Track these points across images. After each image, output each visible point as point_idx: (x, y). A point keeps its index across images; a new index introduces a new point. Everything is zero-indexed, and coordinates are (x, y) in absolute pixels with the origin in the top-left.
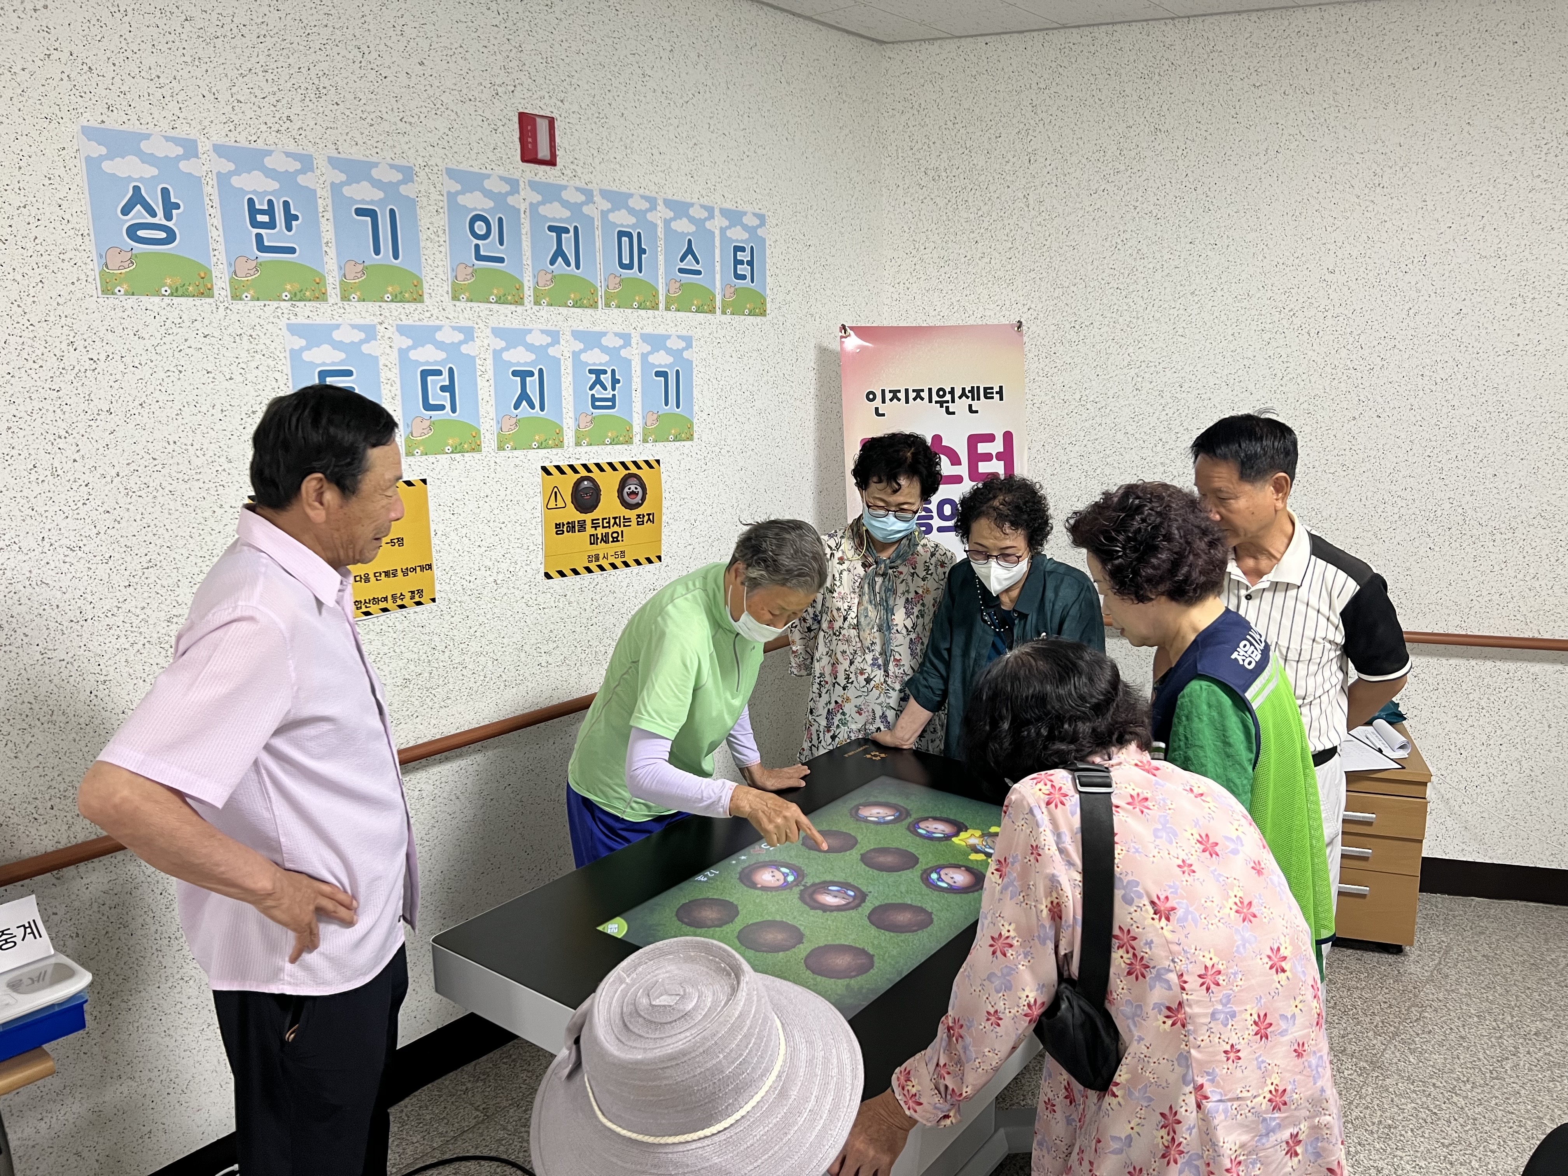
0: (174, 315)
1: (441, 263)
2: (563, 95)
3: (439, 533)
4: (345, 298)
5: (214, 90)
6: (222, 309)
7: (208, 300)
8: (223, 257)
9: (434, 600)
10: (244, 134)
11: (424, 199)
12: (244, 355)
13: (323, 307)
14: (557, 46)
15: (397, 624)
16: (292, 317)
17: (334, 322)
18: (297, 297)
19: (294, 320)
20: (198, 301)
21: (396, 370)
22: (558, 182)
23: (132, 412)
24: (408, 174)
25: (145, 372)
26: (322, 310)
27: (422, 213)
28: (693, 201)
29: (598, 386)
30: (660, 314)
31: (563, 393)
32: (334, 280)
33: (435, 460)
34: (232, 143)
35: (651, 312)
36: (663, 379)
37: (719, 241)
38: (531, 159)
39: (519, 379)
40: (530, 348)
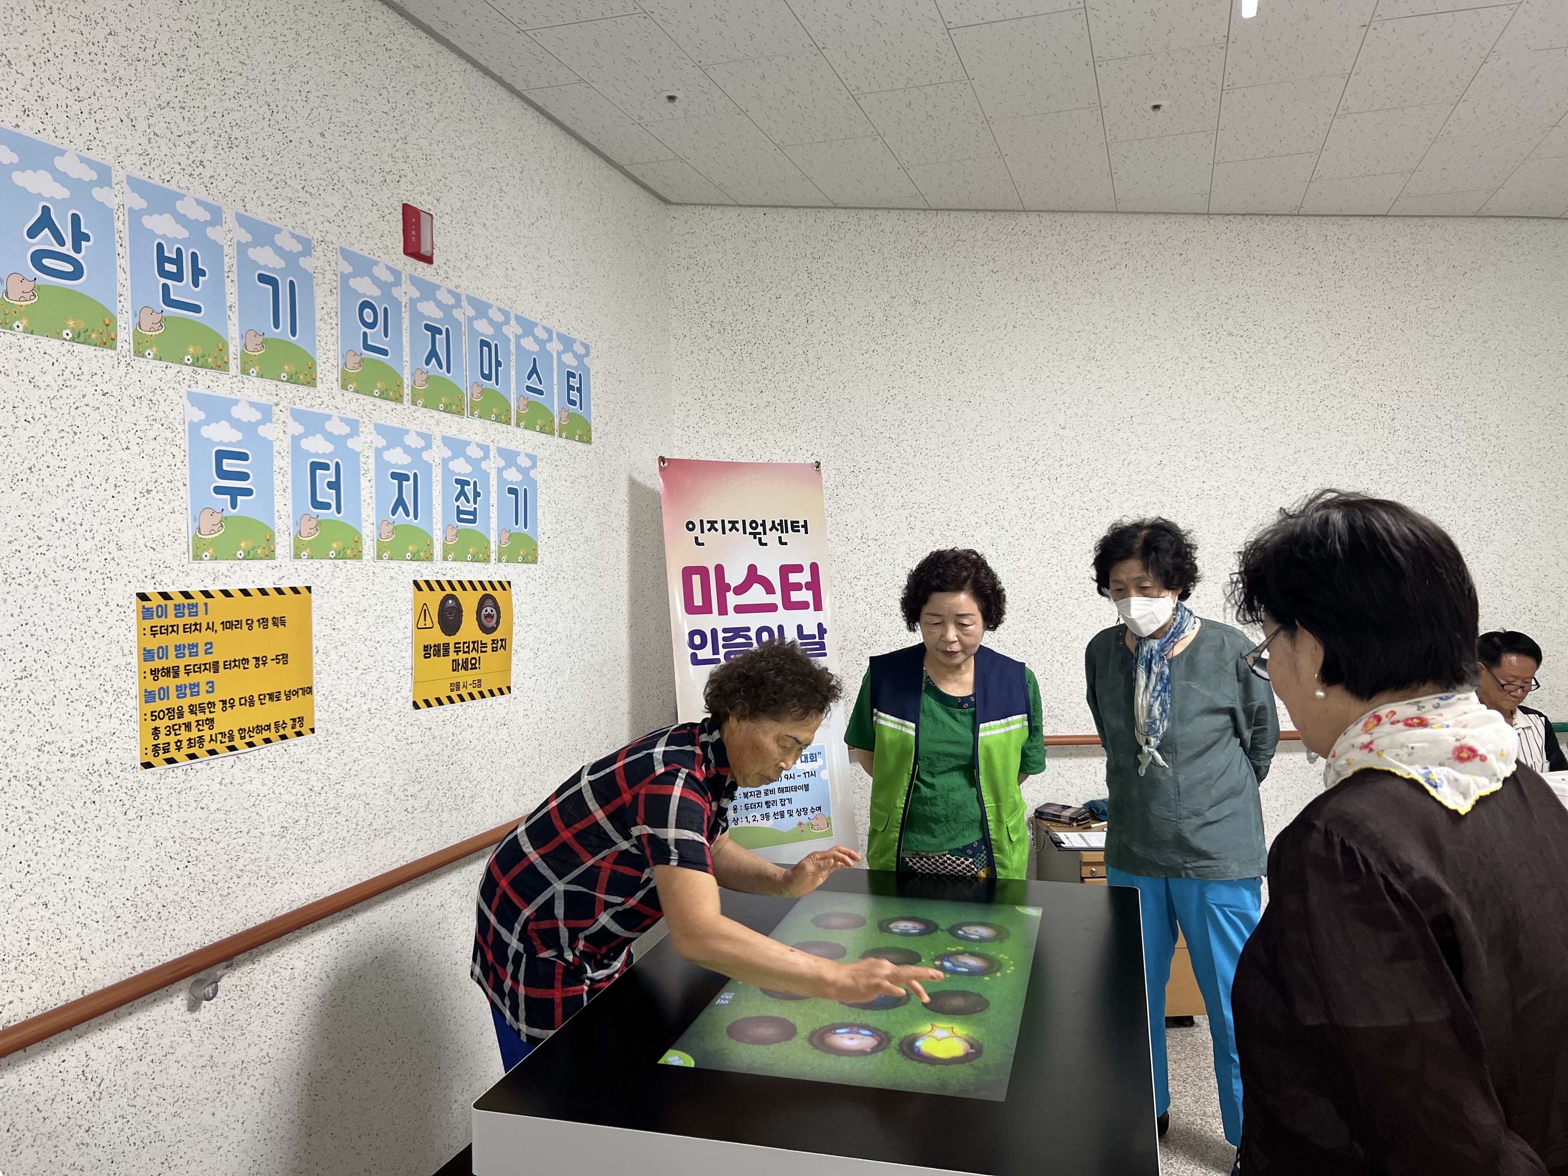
0: (73, 365)
1: (332, 347)
2: (439, 195)
3: (321, 651)
4: (245, 371)
5: (132, 116)
6: (123, 365)
7: (110, 352)
8: (128, 306)
9: (313, 730)
10: (158, 171)
11: (320, 276)
12: (142, 424)
13: (224, 378)
14: (434, 145)
15: (277, 759)
16: (193, 385)
17: (232, 396)
18: (199, 362)
19: (194, 389)
20: (100, 352)
21: (288, 459)
22: (434, 281)
23: (20, 477)
24: (307, 247)
25: (37, 429)
26: (223, 382)
27: (317, 290)
28: (537, 321)
29: (462, 497)
30: (512, 430)
31: (434, 502)
32: (235, 348)
33: (319, 565)
34: (146, 179)
35: (506, 426)
36: (514, 496)
37: (556, 364)
38: (412, 252)
39: (397, 482)
40: (407, 450)
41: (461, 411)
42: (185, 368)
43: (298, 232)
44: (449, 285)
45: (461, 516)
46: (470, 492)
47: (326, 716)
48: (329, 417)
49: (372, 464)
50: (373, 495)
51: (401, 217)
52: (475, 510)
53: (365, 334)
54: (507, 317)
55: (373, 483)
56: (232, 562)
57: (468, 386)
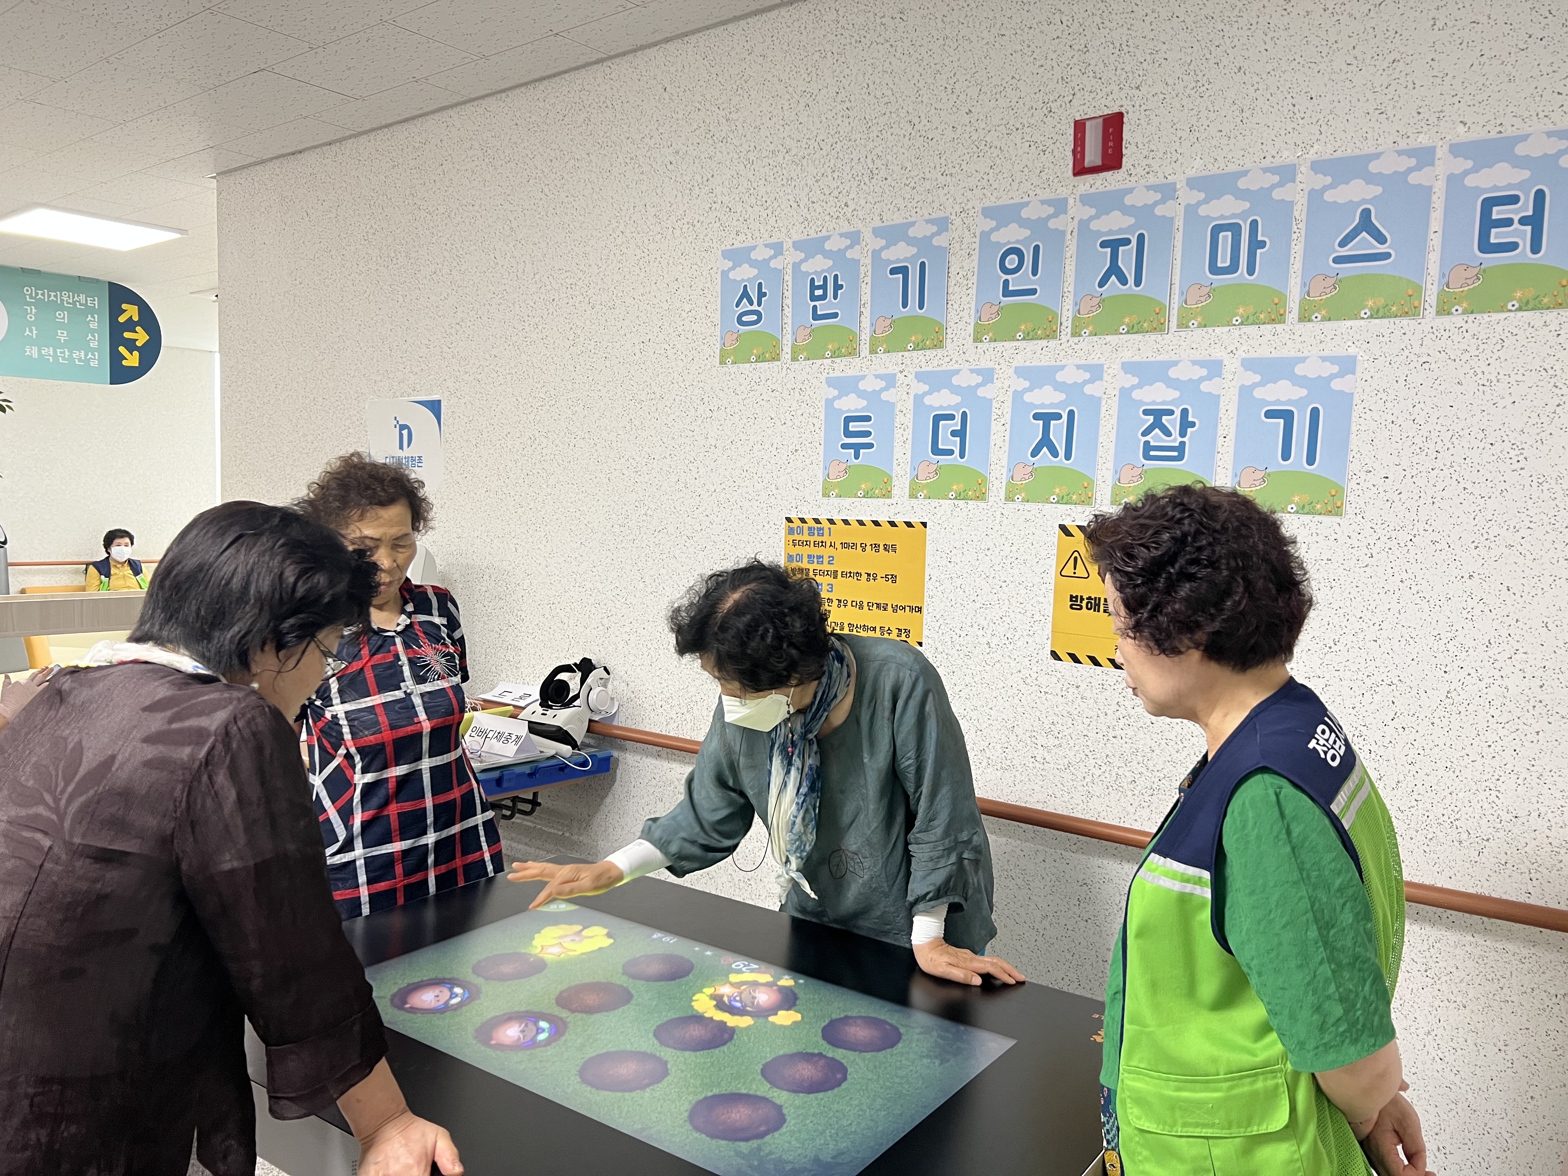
0: (756, 376)
4: (873, 351)
6: (784, 369)
10: (814, 227)
11: (957, 245)
16: (831, 372)
17: (862, 373)
18: (836, 354)
19: (832, 375)
20: (771, 365)
21: (910, 416)
22: (1122, 187)
26: (854, 364)
27: (953, 259)
28: (1380, 149)
29: (1157, 430)
30: (1287, 328)
31: (1101, 440)
32: (866, 336)
33: (937, 505)
34: (806, 237)
35: (1269, 327)
36: (1282, 421)
37: (1443, 198)
38: (1080, 170)
39: (1041, 422)
40: (1059, 387)
41: (1159, 327)
42: (826, 361)
43: (934, 216)
44: (1152, 180)
45: (1152, 453)
46: (1172, 422)
47: (936, 636)
48: (957, 372)
49: (1008, 407)
50: (1007, 438)
51: (1072, 138)
52: (1183, 444)
53: (1006, 282)
54: (1287, 173)
55: (1008, 426)
56: (854, 500)
57: (1177, 292)
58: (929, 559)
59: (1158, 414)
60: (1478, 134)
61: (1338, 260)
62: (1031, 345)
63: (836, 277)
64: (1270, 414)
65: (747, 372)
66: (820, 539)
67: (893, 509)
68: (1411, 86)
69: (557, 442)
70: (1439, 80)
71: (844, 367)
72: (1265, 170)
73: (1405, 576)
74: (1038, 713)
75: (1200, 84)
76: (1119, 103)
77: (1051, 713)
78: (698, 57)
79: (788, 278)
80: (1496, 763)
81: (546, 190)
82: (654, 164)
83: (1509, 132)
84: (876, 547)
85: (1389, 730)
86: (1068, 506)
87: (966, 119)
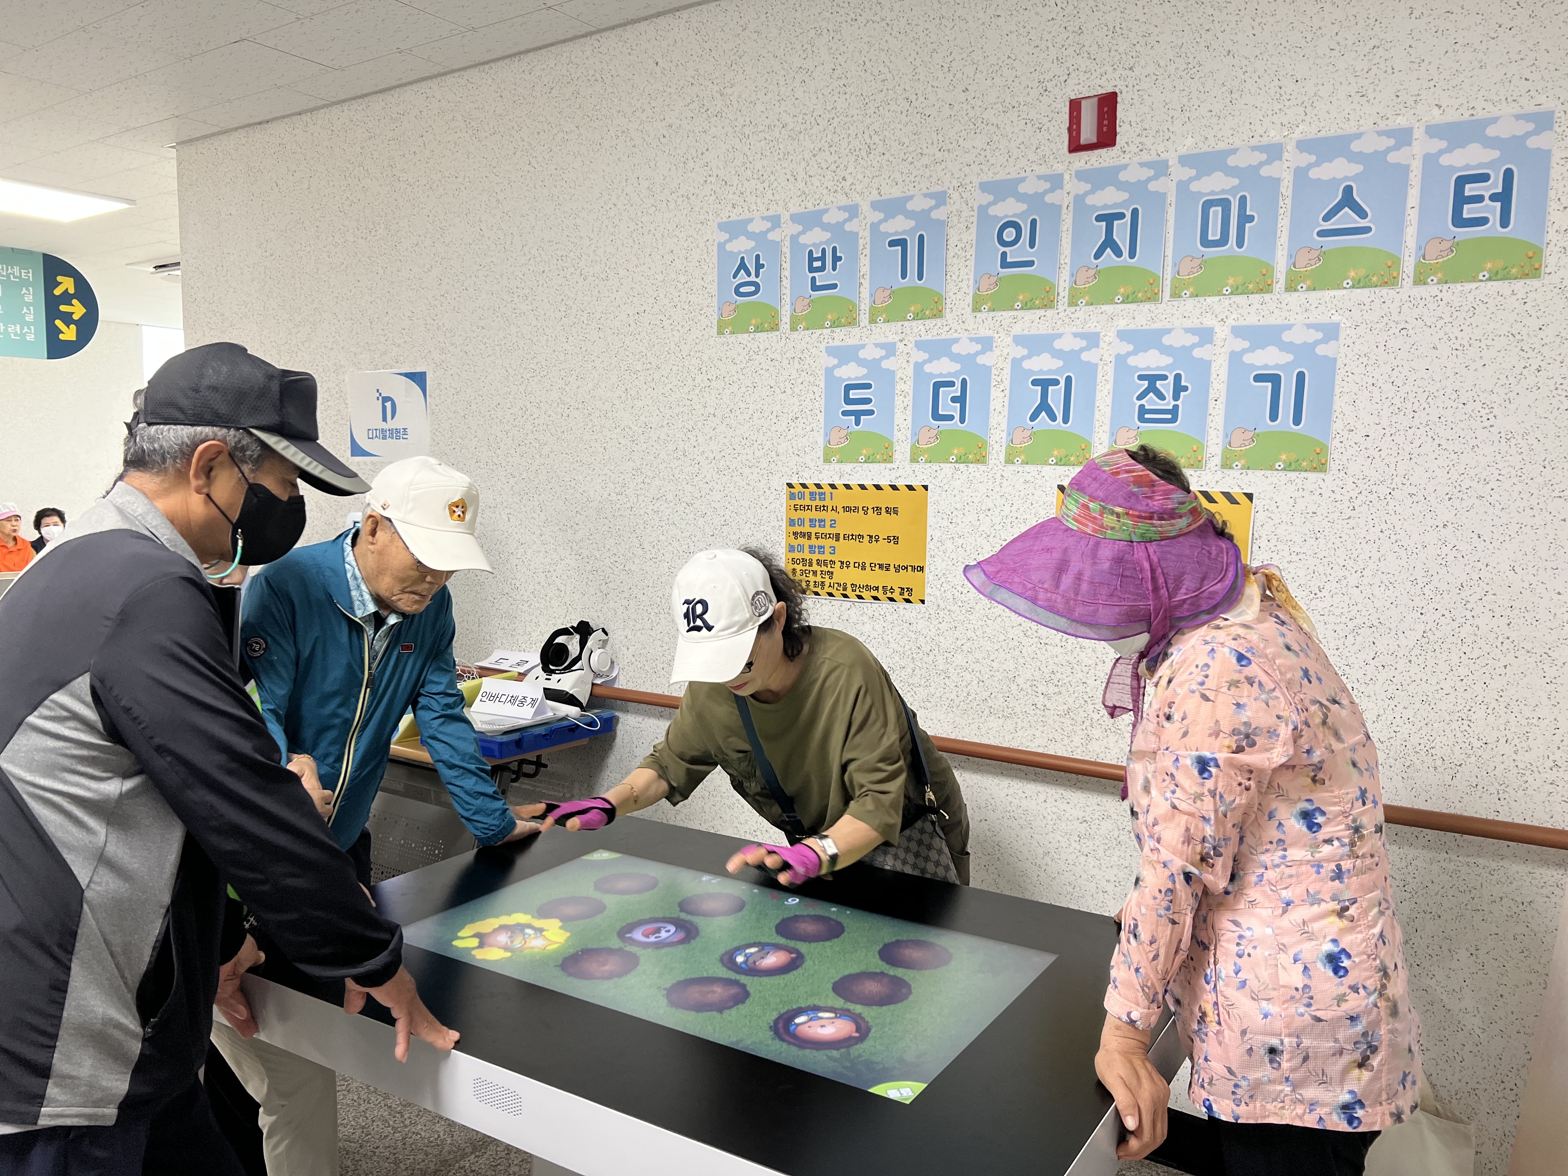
0: (755, 346)
1: (965, 278)
2: (1134, 61)
3: (935, 539)
4: (873, 321)
6: (784, 339)
7: (777, 333)
8: (788, 300)
9: (923, 602)
10: (812, 201)
11: (955, 219)
12: (794, 373)
13: (855, 331)
15: (887, 614)
16: (831, 341)
17: (862, 342)
18: (836, 324)
19: (831, 344)
20: (770, 334)
21: (910, 383)
24: (941, 199)
27: (951, 232)
28: (1362, 129)
29: (1151, 394)
30: (1274, 298)
31: (1097, 404)
32: (865, 306)
33: (938, 468)
34: (803, 210)
35: (1257, 296)
36: (1270, 384)
37: (1420, 176)
38: (1075, 147)
39: (1039, 388)
40: (1058, 354)
41: (1153, 297)
42: (825, 331)
43: (932, 190)
44: (1145, 157)
45: (1147, 416)
46: (1166, 387)
47: (938, 593)
48: (956, 340)
49: (1006, 374)
50: (1006, 404)
51: (1067, 116)
52: (1176, 407)
53: (1004, 255)
54: (1274, 152)
55: (1007, 392)
56: (855, 465)
57: (1170, 264)
58: (931, 520)
59: (1152, 379)
60: (1452, 116)
61: (1322, 234)
62: (1029, 315)
63: (834, 249)
64: (1258, 378)
65: (745, 342)
66: (822, 503)
67: (894, 474)
68: (1390, 71)
69: (549, 412)
70: (1416, 66)
71: (843, 337)
72: (1254, 148)
73: (1384, 526)
74: (1038, 664)
75: (1190, 66)
76: (1113, 83)
77: (1051, 662)
78: (690, 32)
79: (786, 250)
80: (1468, 695)
81: (533, 162)
82: (646, 137)
83: (1480, 114)
84: (878, 510)
85: (1370, 669)
86: (1066, 468)
87: (962, 97)
